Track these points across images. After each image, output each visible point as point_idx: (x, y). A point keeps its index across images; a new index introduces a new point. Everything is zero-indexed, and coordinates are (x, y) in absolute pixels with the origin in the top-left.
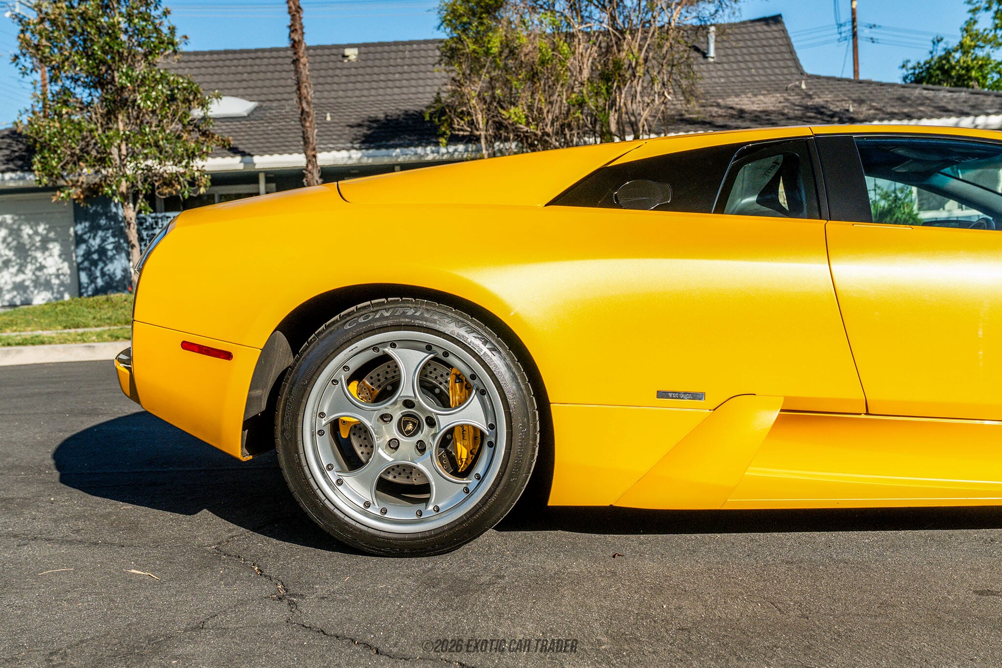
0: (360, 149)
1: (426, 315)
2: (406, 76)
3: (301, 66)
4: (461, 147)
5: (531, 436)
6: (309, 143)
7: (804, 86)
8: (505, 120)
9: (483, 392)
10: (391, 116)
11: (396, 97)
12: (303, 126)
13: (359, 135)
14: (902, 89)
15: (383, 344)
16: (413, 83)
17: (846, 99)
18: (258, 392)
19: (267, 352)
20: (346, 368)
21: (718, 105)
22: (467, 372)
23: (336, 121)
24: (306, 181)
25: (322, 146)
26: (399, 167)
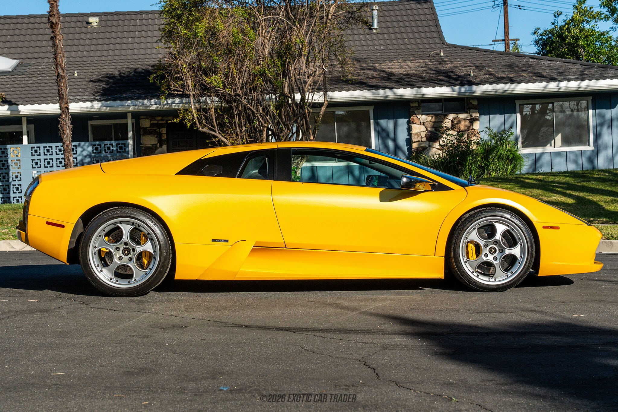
0: (99, 101)
1: (132, 213)
2: (137, 40)
3: (57, 41)
4: (177, 100)
5: (168, 254)
6: (63, 98)
7: (442, 54)
8: (208, 84)
9: (152, 240)
10: (124, 74)
11: (129, 57)
12: (59, 86)
13: (100, 89)
14: (514, 58)
15: (117, 222)
16: (143, 46)
17: (472, 65)
18: (73, 240)
19: (76, 225)
20: (104, 231)
21: (375, 69)
22: (147, 233)
23: (82, 77)
24: (60, 126)
25: (71, 98)
26: (130, 114)
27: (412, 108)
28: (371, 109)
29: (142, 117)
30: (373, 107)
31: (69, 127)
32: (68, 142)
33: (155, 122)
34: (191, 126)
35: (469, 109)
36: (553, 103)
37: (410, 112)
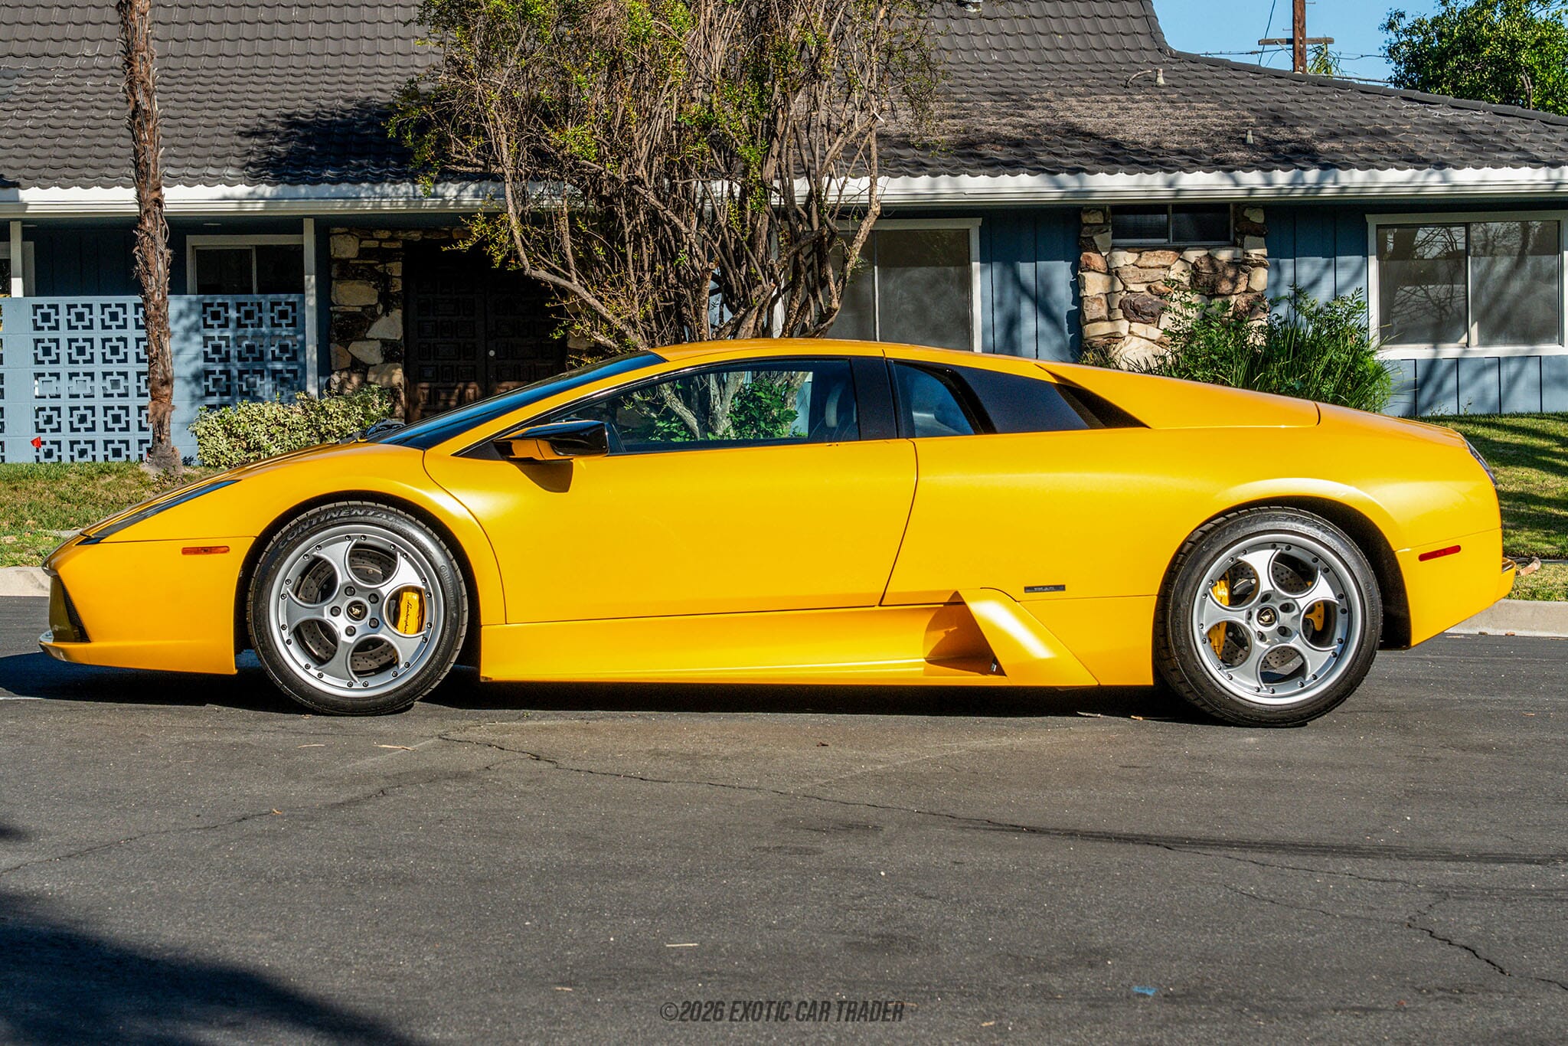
2: (315, 14)
3: (135, 16)
6: (147, 174)
7: (1161, 80)
8: (557, 148)
12: (136, 138)
16: (332, 30)
24: (139, 251)
25: (170, 171)
26: (312, 220)
27: (1086, 228)
28: (973, 226)
29: (337, 230)
30: (979, 221)
31: (162, 254)
32: (157, 297)
33: (373, 244)
34: (505, 261)
35: (1242, 234)
36: (1467, 226)
37: (1079, 238)
